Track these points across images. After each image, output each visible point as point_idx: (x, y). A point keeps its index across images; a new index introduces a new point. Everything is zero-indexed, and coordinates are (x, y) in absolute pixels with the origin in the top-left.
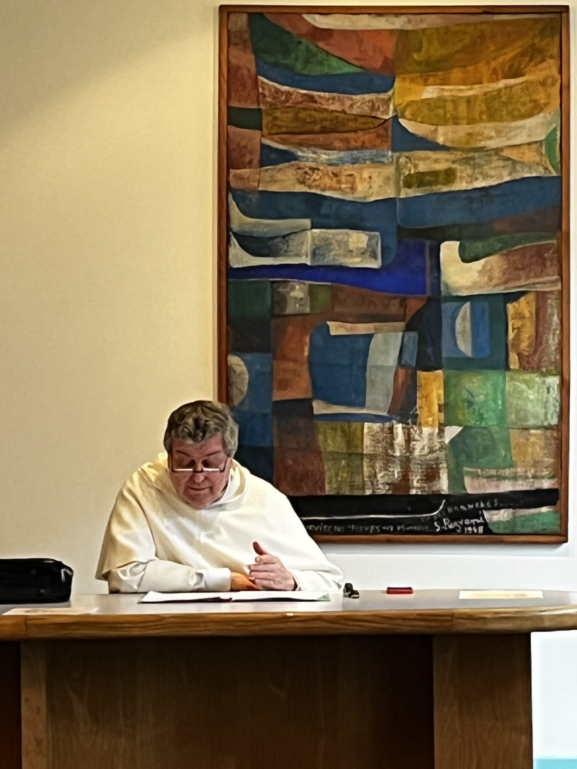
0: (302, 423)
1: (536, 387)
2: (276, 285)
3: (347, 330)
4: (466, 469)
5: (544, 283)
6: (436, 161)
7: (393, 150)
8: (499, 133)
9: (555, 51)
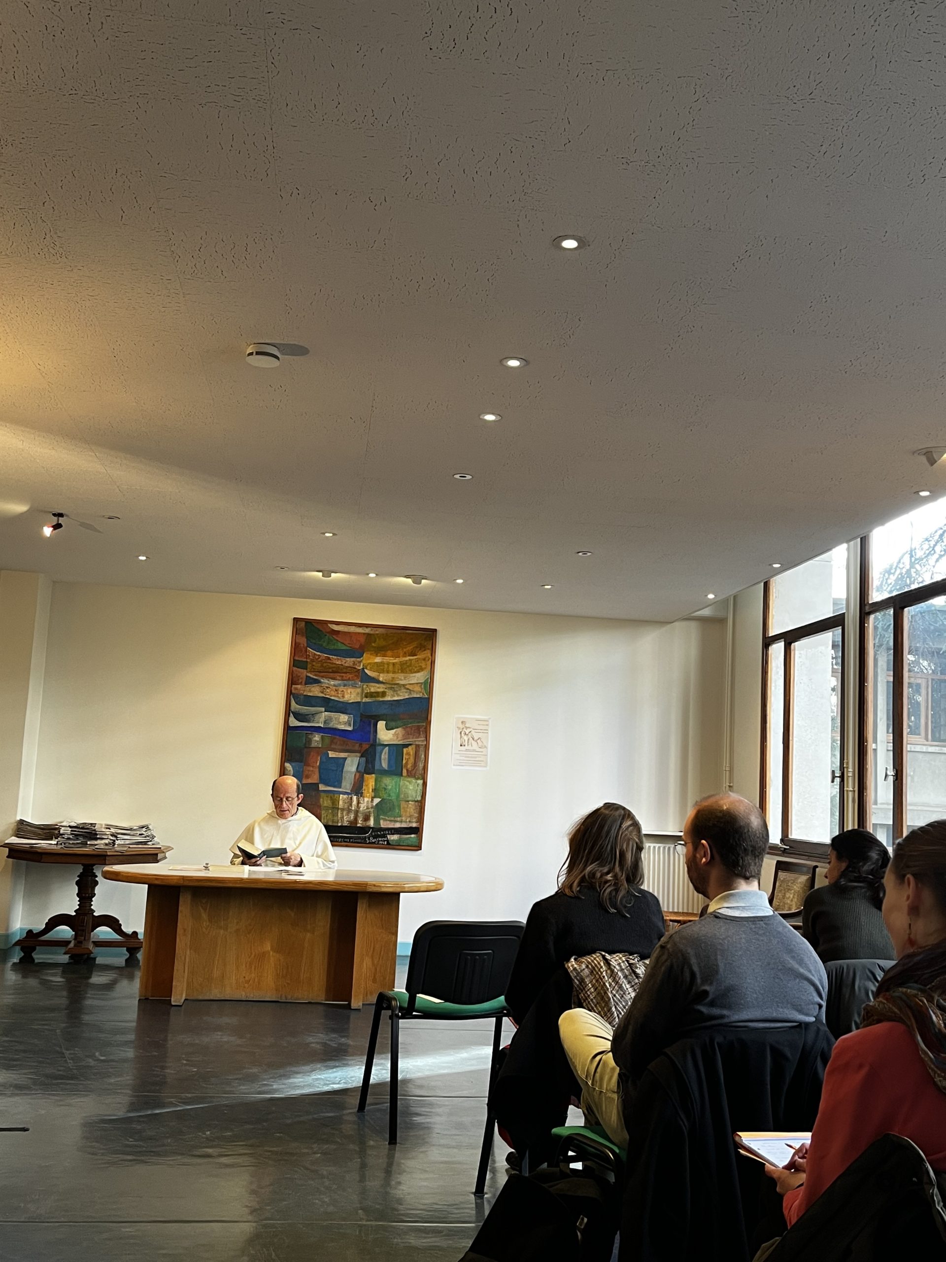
0: (312, 793)
1: (413, 784)
2: (308, 734)
3: (336, 755)
4: (381, 817)
5: (420, 741)
6: (378, 688)
7: (361, 682)
8: (405, 678)
9: (430, 647)
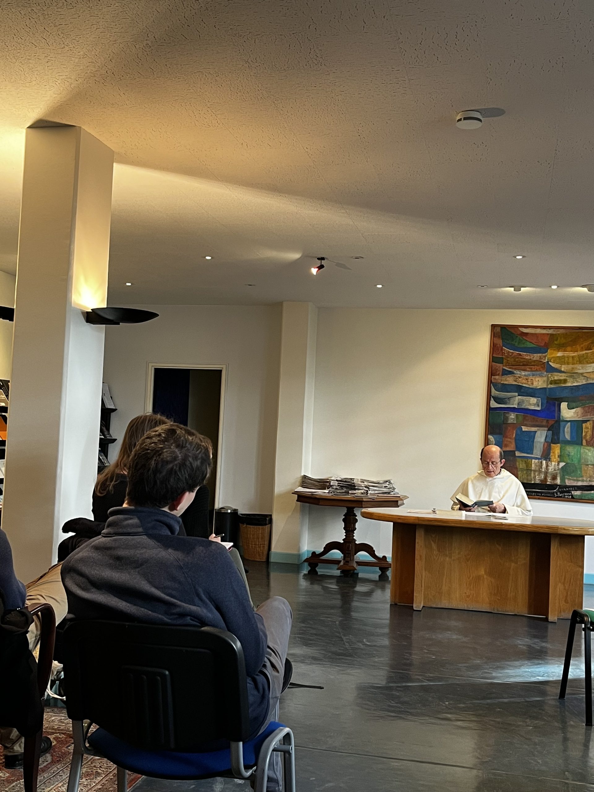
0: (511, 458)
1: (592, 451)
2: (505, 414)
3: (528, 429)
4: (566, 477)
6: (561, 376)
7: (547, 372)
8: (582, 368)
